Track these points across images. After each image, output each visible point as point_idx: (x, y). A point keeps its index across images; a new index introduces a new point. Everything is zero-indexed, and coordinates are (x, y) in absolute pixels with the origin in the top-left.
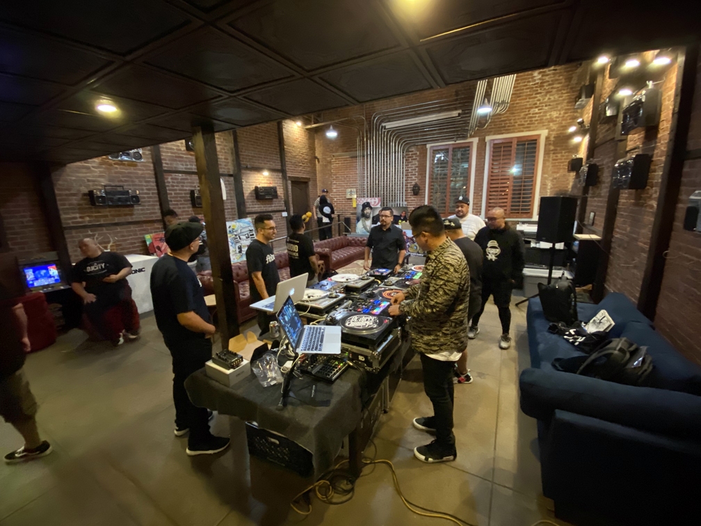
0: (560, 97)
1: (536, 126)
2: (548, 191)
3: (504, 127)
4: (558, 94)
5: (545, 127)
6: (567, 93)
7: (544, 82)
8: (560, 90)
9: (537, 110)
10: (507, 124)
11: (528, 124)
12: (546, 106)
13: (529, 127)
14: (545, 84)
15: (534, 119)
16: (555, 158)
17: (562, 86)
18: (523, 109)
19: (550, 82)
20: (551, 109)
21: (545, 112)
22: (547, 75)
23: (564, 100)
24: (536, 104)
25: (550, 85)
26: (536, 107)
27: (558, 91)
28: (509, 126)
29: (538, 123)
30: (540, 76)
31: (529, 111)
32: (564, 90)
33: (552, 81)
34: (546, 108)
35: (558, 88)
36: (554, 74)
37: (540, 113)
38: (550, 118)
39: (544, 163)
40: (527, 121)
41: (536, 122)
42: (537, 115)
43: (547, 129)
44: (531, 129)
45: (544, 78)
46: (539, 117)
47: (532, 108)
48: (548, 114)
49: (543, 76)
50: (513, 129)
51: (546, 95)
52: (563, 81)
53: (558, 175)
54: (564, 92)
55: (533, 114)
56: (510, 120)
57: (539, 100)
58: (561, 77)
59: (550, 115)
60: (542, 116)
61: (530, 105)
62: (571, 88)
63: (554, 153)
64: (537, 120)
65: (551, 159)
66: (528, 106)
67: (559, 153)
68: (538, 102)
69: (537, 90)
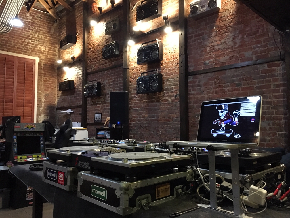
0: (45, 38)
1: (31, 53)
2: (43, 104)
3: (7, 46)
4: (44, 35)
5: (37, 56)
6: (49, 37)
7: (34, 23)
8: (45, 34)
9: (30, 41)
10: (8, 43)
11: (25, 49)
12: (36, 40)
13: (26, 52)
14: (35, 25)
15: (28, 47)
16: (45, 80)
17: (45, 31)
18: (20, 36)
19: (38, 25)
20: (40, 43)
21: (36, 45)
22: (36, 19)
23: (47, 40)
24: (29, 36)
25: (38, 27)
26: (30, 39)
27: (43, 33)
28: (9, 46)
29: (32, 51)
30: (31, 18)
31: (25, 40)
32: (47, 34)
33: (39, 24)
34: (37, 42)
35: (44, 31)
36: (40, 20)
37: (33, 44)
38: (40, 50)
39: (38, 82)
40: (24, 47)
41: (31, 50)
42: (31, 45)
43: (38, 57)
44: (27, 54)
45: (34, 20)
46: (32, 46)
47: (27, 38)
48: (38, 47)
49: (33, 18)
50: (13, 49)
51: (36, 33)
52: (46, 28)
53: (48, 92)
54: (47, 35)
55: (28, 43)
56: (11, 41)
57: (32, 35)
58: (45, 25)
59: (40, 48)
60: (34, 47)
61: (25, 35)
62: (51, 35)
63: (44, 76)
64: (31, 49)
65: (42, 80)
66: (24, 36)
67: (47, 77)
68: (31, 36)
69: (30, 27)
